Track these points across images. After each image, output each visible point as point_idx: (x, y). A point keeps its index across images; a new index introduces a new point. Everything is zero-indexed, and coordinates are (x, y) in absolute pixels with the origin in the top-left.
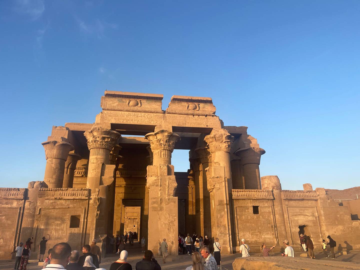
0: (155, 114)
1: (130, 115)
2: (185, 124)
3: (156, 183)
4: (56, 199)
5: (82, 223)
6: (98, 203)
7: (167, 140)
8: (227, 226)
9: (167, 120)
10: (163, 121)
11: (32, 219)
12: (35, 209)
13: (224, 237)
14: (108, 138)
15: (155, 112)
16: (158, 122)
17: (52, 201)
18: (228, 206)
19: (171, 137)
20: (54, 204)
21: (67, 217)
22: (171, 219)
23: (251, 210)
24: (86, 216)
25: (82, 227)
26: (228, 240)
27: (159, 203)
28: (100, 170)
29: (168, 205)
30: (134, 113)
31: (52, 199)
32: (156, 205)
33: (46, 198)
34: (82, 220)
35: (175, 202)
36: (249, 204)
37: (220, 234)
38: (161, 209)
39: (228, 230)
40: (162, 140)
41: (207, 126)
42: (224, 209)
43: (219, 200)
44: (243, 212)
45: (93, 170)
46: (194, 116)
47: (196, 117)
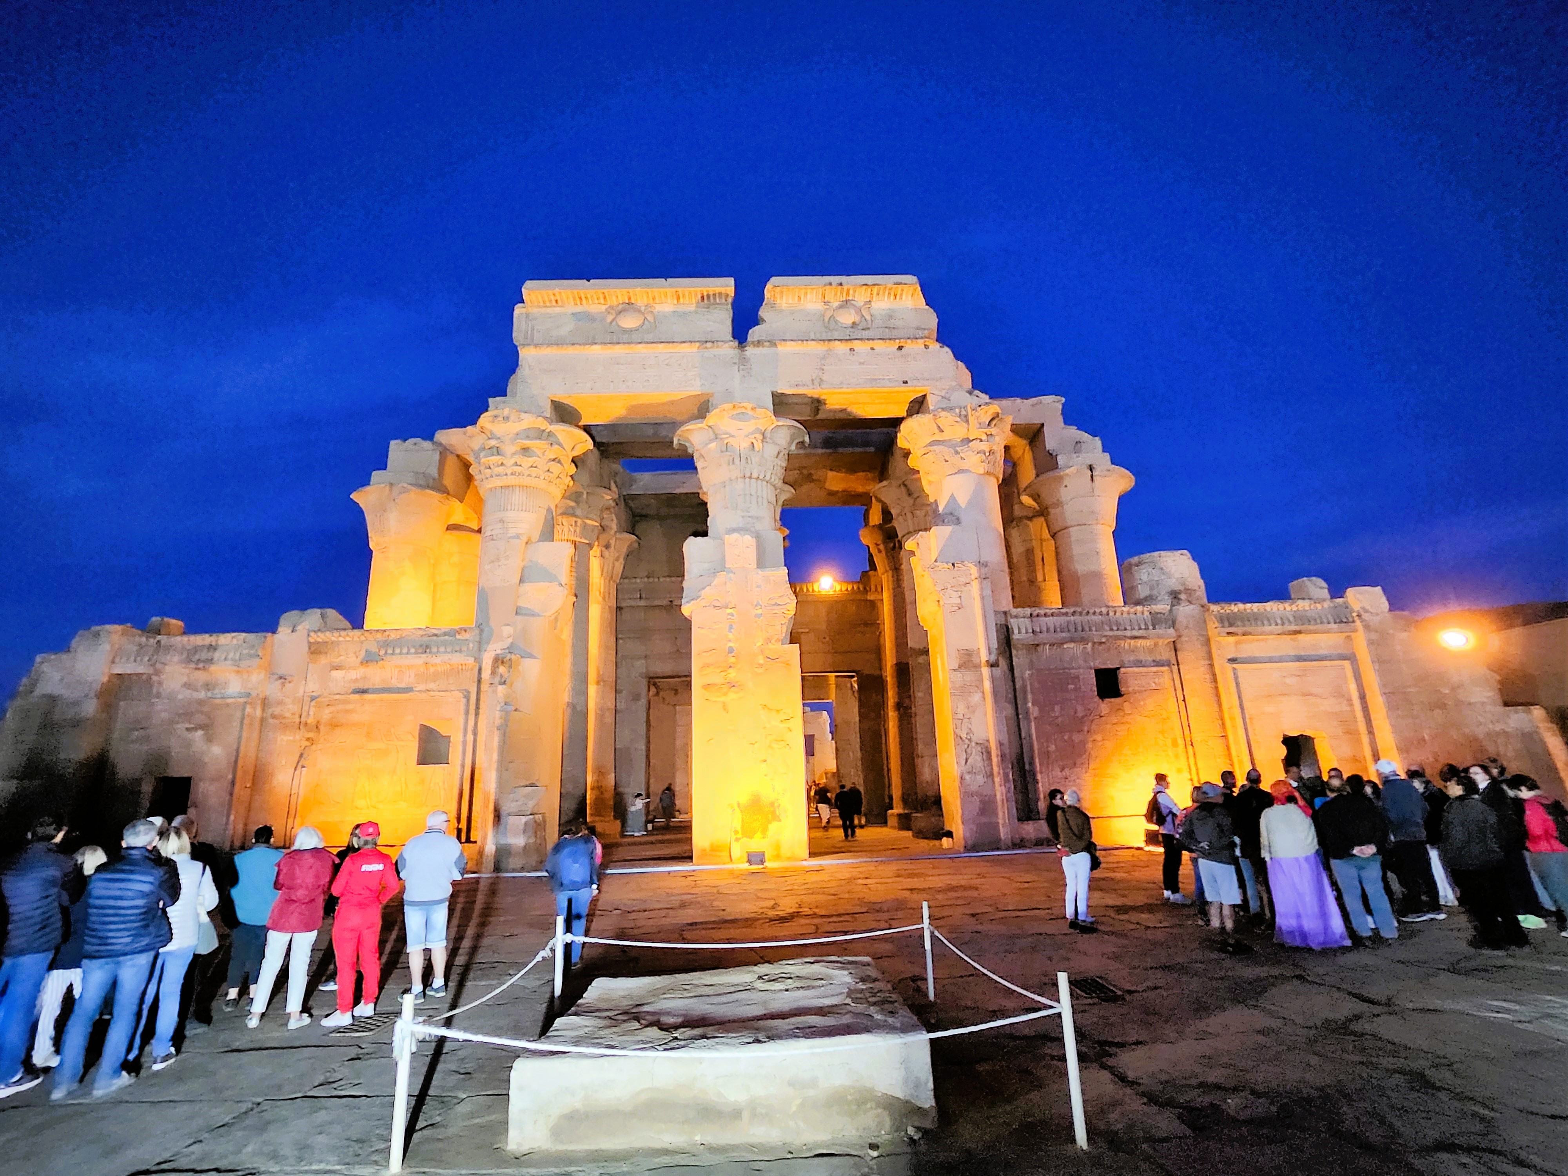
0: (708, 354)
1: (617, 363)
2: (821, 380)
5: (460, 748)
7: (752, 443)
8: (995, 746)
9: (753, 372)
10: (738, 377)
12: (300, 702)
15: (709, 345)
16: (721, 382)
18: (997, 672)
20: (361, 682)
21: (408, 731)
22: (775, 724)
23: (1089, 684)
24: (471, 723)
25: (459, 762)
28: (514, 562)
29: (761, 676)
30: (630, 355)
31: (354, 669)
32: (717, 678)
33: (335, 663)
35: (787, 664)
36: (1081, 662)
41: (905, 382)
42: (981, 680)
43: (961, 649)
44: (1058, 694)
45: (492, 562)
46: (852, 348)
47: (862, 353)
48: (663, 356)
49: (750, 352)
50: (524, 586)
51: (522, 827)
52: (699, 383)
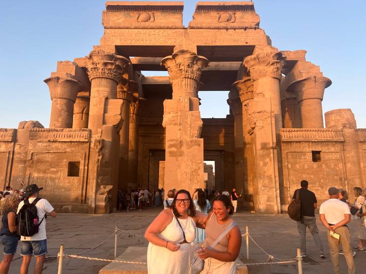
0: (173, 31)
1: (140, 34)
2: (215, 41)
3: (174, 121)
4: (49, 141)
5: (82, 171)
6: (99, 147)
7: (189, 65)
8: (273, 177)
9: (190, 38)
10: (184, 39)
11: (23, 165)
12: (26, 153)
13: (268, 191)
14: (112, 64)
15: (174, 27)
16: (178, 41)
17: (45, 144)
18: (276, 151)
19: (195, 59)
20: (48, 147)
21: (65, 164)
22: (194, 167)
23: (309, 156)
24: (87, 162)
25: (82, 176)
26: (275, 196)
27: (179, 146)
28: (102, 106)
29: (190, 150)
30: (145, 30)
31: (45, 142)
32: (174, 149)
33: (39, 140)
34: (81, 167)
35: (199, 145)
36: (307, 149)
37: (263, 188)
38: (181, 154)
39: (274, 182)
40: (182, 64)
41: (247, 43)
42: (270, 154)
43: (262, 142)
44: (298, 160)
45: (94, 106)
46: (227, 30)
47: (231, 31)
48: (157, 31)
49: (189, 30)
50: (106, 115)
51: (104, 199)
52: (170, 42)
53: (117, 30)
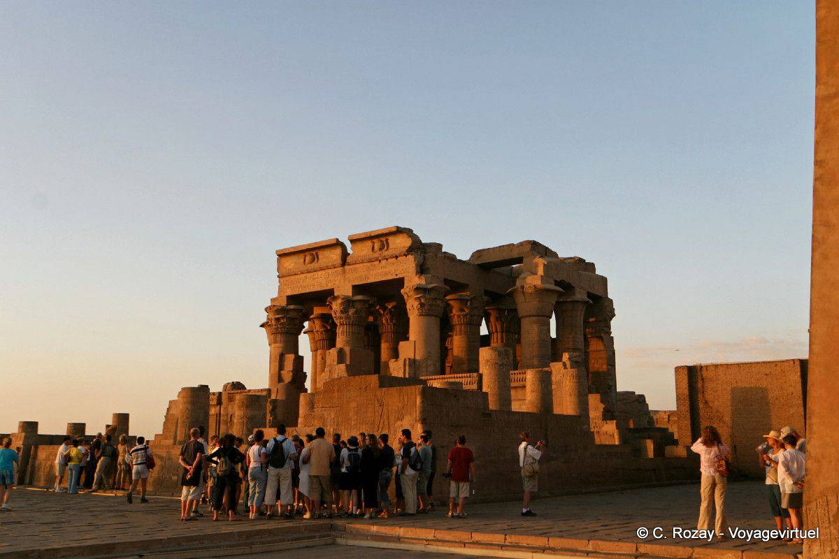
0: (333, 271)
1: (306, 279)
2: (368, 278)
9: (347, 277)
10: (342, 279)
12: (228, 415)
14: (283, 318)
15: (333, 267)
16: (338, 283)
30: (310, 274)
41: (397, 275)
46: (380, 261)
47: (384, 262)
48: (320, 273)
49: (347, 267)
50: (282, 372)
52: (330, 284)
53: (288, 278)
